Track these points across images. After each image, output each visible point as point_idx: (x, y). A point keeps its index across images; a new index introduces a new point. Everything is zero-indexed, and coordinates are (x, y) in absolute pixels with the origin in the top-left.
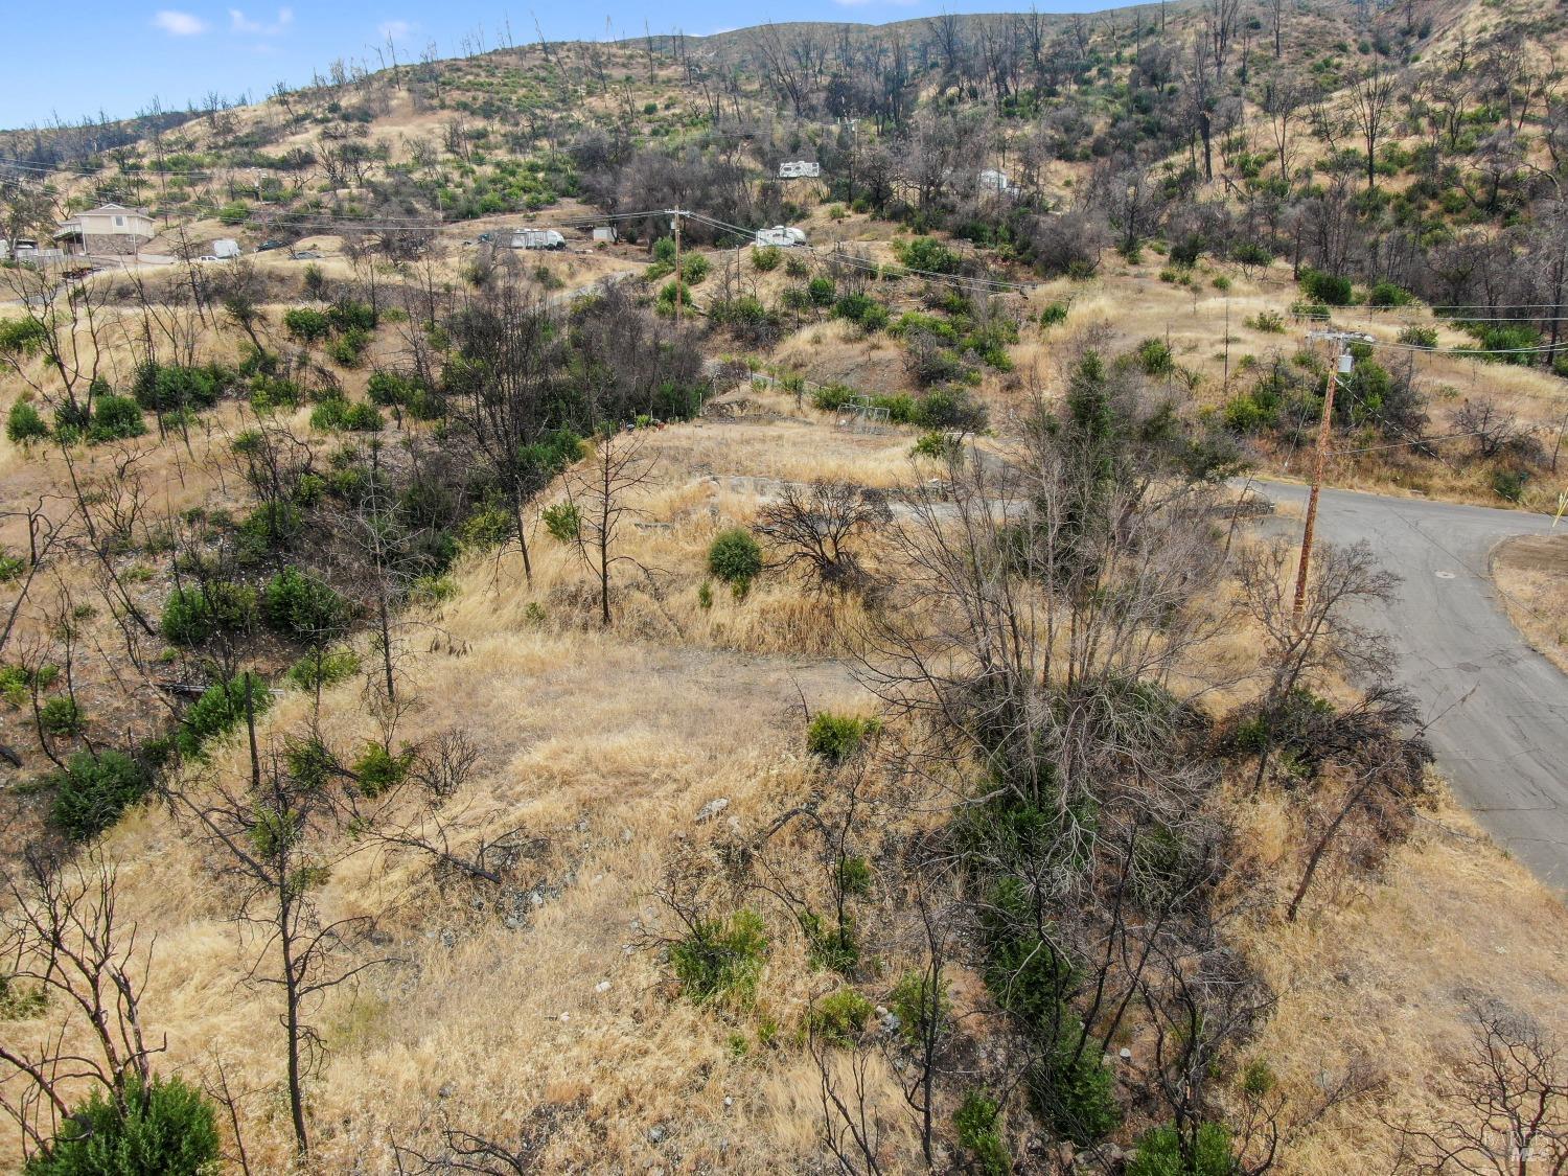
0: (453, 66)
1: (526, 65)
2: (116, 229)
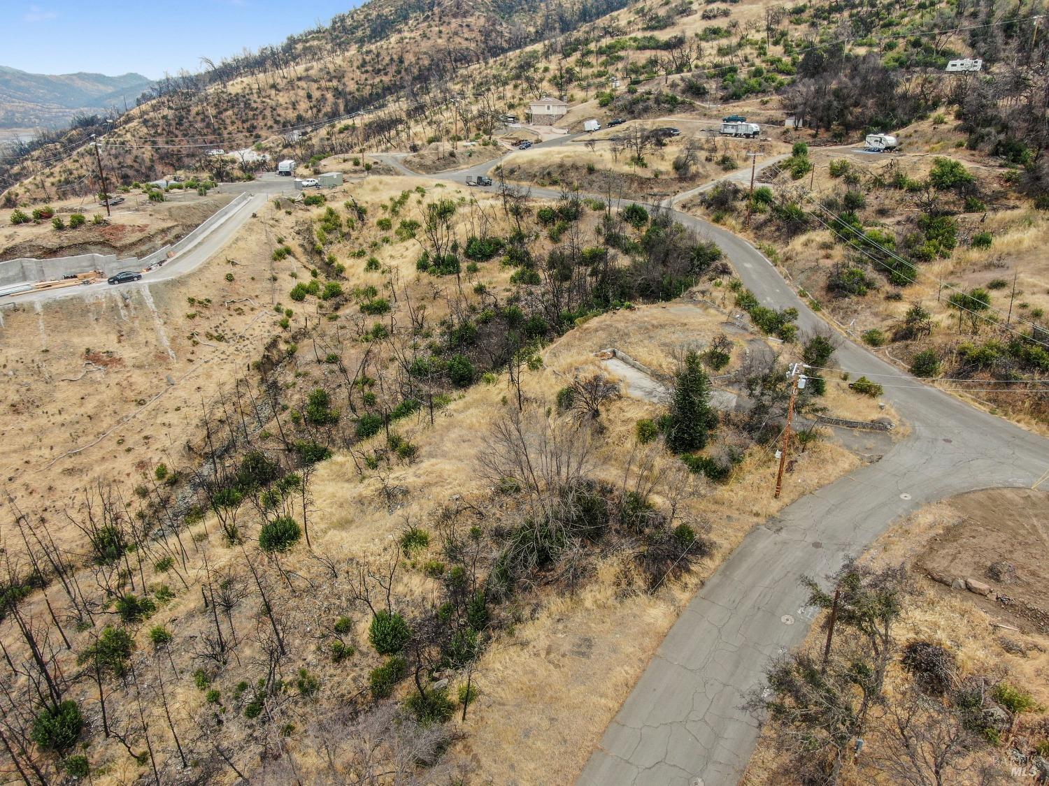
2: (547, 112)
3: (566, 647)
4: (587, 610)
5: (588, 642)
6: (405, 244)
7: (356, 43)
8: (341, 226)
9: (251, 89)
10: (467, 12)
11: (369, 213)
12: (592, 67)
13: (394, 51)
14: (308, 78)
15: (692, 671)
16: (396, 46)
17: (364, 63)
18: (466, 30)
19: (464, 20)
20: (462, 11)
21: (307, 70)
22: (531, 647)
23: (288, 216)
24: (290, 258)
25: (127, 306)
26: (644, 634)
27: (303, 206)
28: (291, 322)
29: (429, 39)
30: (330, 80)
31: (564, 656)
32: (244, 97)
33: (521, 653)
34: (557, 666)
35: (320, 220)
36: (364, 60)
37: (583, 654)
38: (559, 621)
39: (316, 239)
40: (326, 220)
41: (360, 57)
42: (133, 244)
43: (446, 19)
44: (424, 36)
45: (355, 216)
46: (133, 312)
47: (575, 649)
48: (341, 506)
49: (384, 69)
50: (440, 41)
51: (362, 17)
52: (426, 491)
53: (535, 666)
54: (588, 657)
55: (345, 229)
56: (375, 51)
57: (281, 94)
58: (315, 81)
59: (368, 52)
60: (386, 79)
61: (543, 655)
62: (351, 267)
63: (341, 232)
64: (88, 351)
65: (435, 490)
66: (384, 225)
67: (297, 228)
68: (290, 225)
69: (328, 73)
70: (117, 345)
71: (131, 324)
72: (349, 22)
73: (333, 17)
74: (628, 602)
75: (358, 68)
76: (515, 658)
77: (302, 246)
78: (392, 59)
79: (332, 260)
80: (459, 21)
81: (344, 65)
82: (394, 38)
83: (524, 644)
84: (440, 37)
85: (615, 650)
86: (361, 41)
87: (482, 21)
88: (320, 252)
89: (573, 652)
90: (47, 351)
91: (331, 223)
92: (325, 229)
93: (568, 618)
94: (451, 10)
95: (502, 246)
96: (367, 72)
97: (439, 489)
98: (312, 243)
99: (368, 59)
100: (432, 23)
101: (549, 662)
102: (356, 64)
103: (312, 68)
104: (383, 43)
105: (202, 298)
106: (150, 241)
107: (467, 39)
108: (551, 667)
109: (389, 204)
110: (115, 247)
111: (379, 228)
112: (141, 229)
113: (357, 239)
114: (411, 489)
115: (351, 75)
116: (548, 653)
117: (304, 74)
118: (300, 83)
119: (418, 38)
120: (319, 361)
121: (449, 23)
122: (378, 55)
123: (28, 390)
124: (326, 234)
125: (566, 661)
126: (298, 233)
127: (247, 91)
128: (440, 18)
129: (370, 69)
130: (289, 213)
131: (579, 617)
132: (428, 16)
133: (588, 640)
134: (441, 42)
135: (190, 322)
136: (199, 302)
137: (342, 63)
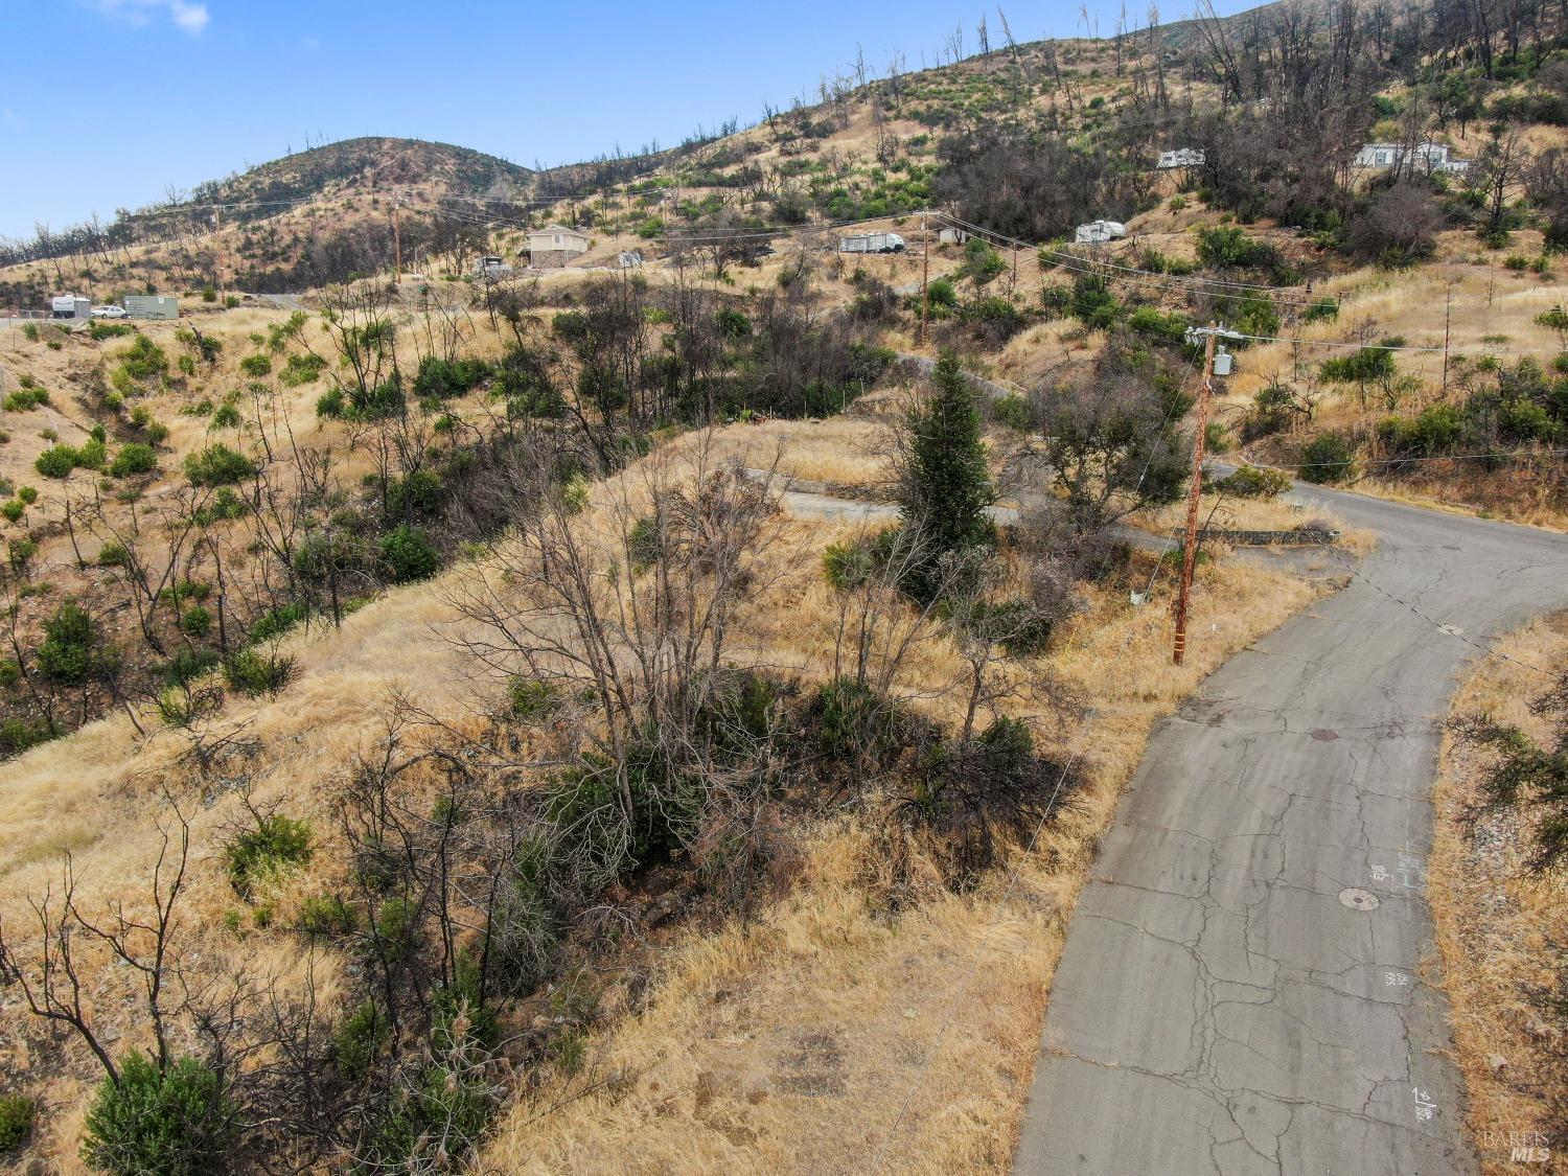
0: (920, 78)
1: (990, 68)
2: (555, 246)
3: (758, 1072)
4: (796, 956)
5: (826, 1047)
6: (297, 390)
7: (235, 219)
8: (165, 367)
9: (44, 277)
10: (418, 175)
11: (226, 351)
12: (622, 208)
13: (300, 228)
14: (151, 265)
15: (1170, 1077)
16: (302, 220)
17: (248, 244)
18: (416, 200)
19: (414, 186)
20: (411, 174)
21: (148, 252)
22: (643, 1088)
23: (54, 353)
24: (44, 410)
26: (986, 995)
27: (88, 340)
28: (29, 509)
29: (357, 210)
30: (190, 268)
31: (756, 1098)
32: (32, 287)
33: (613, 1115)
34: (740, 1136)
35: (120, 357)
36: (248, 238)
37: (820, 1082)
38: (719, 998)
39: (109, 384)
40: (134, 357)
41: (242, 236)
43: (384, 184)
44: (349, 206)
45: (196, 354)
47: (788, 1072)
48: (70, 807)
49: (284, 253)
50: (374, 214)
51: (247, 186)
52: (310, 738)
53: (667, 1149)
54: (837, 1090)
55: (174, 374)
56: (268, 228)
57: (101, 286)
58: (162, 269)
59: (255, 230)
60: (285, 266)
61: (687, 1107)
62: (181, 429)
63: (165, 377)
65: (333, 733)
66: (257, 367)
67: (71, 371)
68: (56, 365)
69: (186, 257)
72: (224, 193)
73: (198, 185)
74: (909, 917)
75: (238, 250)
76: (596, 1132)
77: (80, 400)
78: (296, 240)
79: (141, 420)
80: (405, 187)
81: (215, 246)
82: (299, 211)
83: (619, 1086)
84: (376, 209)
85: (912, 1055)
86: (245, 217)
87: (442, 188)
88: (116, 408)
89: (782, 1083)
91: (146, 363)
92: (129, 370)
93: (745, 986)
95: (490, 374)
96: (254, 256)
97: (344, 728)
98: (100, 392)
99: (255, 238)
100: (361, 189)
101: (713, 1126)
102: (233, 246)
103: (157, 250)
104: (283, 217)
107: (419, 212)
108: (722, 1142)
109: (267, 335)
111: (246, 371)
113: (199, 390)
114: (268, 739)
115: (226, 261)
116: (703, 1099)
117: (143, 258)
118: (135, 271)
119: (340, 210)
120: (83, 565)
121: (390, 190)
122: (273, 233)
124: (132, 380)
125: (768, 1113)
126: (73, 379)
127: (37, 279)
128: (375, 182)
129: (259, 252)
130: (58, 348)
131: (776, 982)
132: (355, 180)
133: (825, 1040)
134: (377, 216)
137: (210, 244)
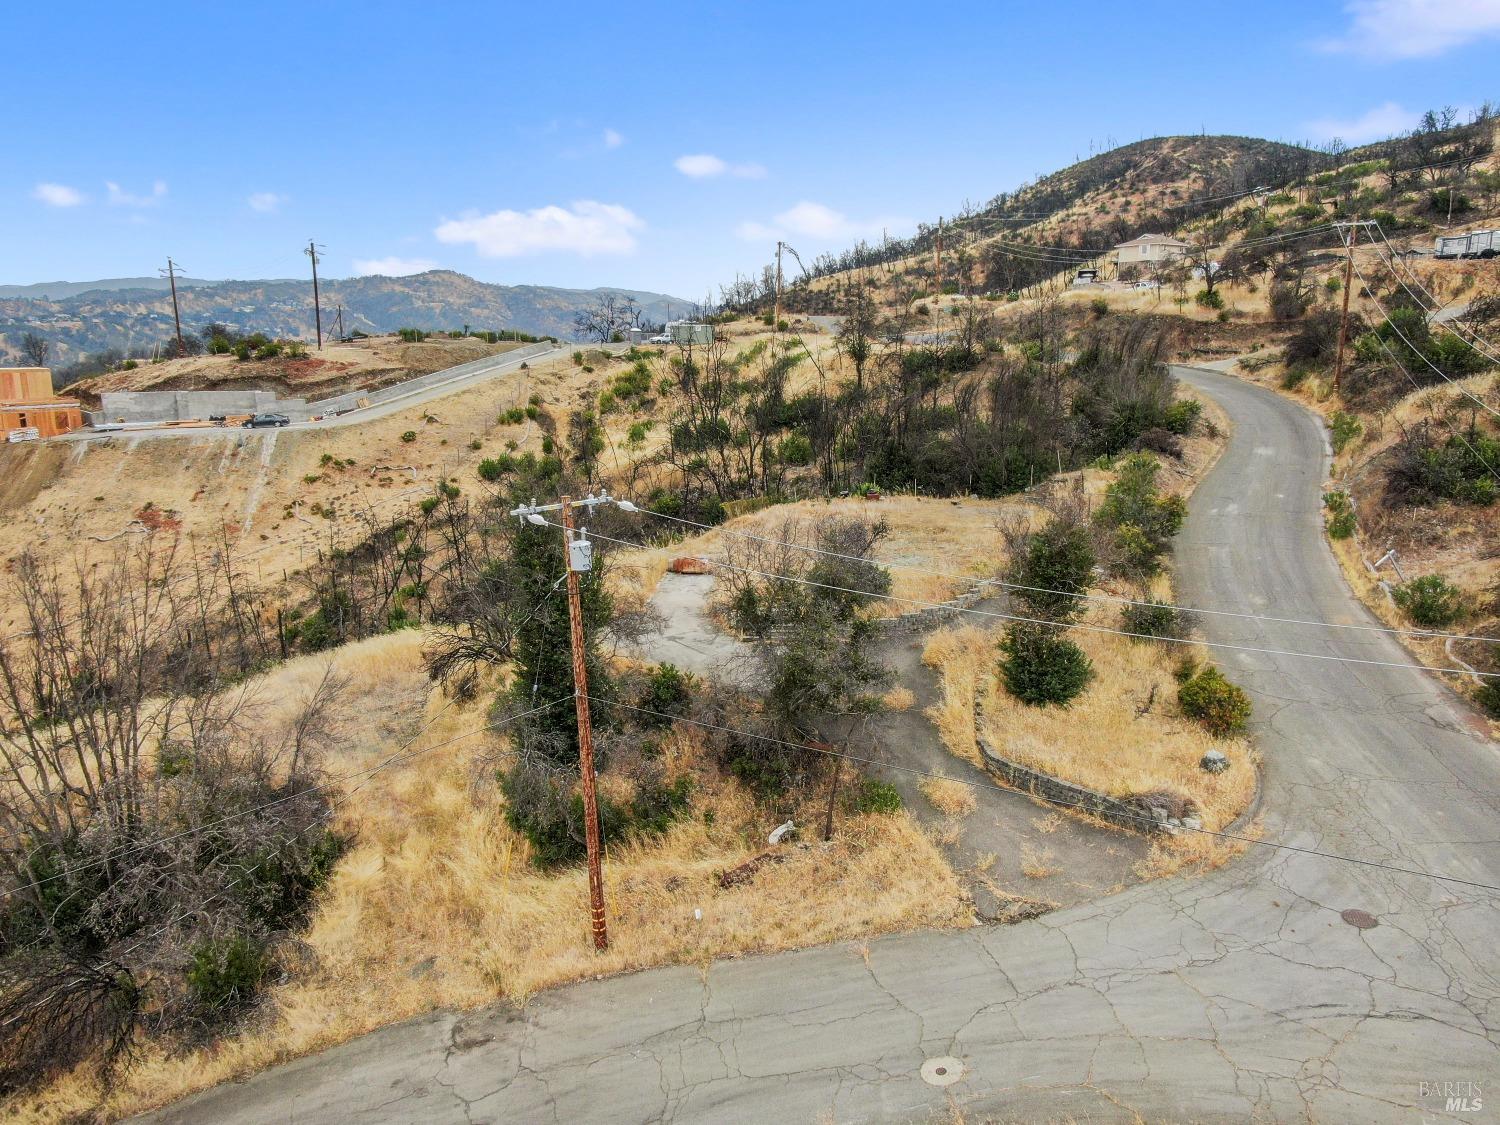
10: (1177, 173)
13: (1052, 233)
16: (1056, 226)
18: (1168, 199)
19: (1170, 185)
20: (1169, 173)
24: (530, 424)
25: (234, 455)
28: (444, 505)
29: (1108, 213)
35: (618, 380)
40: (627, 379)
42: (318, 384)
43: (1141, 186)
44: (1103, 210)
45: (677, 378)
46: (238, 463)
55: (652, 395)
56: (1025, 236)
64: (150, 505)
70: (188, 504)
71: (223, 479)
78: (1045, 245)
80: (1160, 187)
82: (1056, 218)
84: (1126, 211)
87: (1199, 185)
90: (101, 499)
91: (632, 384)
92: (616, 391)
94: (1151, 173)
100: (1119, 192)
104: (1041, 224)
105: (342, 458)
106: (344, 383)
109: (732, 361)
110: (289, 385)
112: (343, 367)
119: (1093, 214)
121: (1145, 191)
122: (1028, 239)
123: (42, 544)
124: (616, 399)
128: (1133, 184)
132: (1115, 184)
135: (305, 487)
136: (337, 463)
